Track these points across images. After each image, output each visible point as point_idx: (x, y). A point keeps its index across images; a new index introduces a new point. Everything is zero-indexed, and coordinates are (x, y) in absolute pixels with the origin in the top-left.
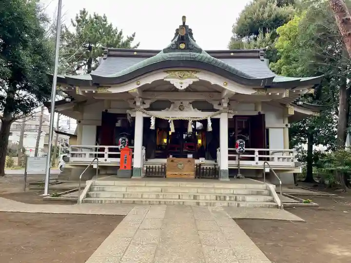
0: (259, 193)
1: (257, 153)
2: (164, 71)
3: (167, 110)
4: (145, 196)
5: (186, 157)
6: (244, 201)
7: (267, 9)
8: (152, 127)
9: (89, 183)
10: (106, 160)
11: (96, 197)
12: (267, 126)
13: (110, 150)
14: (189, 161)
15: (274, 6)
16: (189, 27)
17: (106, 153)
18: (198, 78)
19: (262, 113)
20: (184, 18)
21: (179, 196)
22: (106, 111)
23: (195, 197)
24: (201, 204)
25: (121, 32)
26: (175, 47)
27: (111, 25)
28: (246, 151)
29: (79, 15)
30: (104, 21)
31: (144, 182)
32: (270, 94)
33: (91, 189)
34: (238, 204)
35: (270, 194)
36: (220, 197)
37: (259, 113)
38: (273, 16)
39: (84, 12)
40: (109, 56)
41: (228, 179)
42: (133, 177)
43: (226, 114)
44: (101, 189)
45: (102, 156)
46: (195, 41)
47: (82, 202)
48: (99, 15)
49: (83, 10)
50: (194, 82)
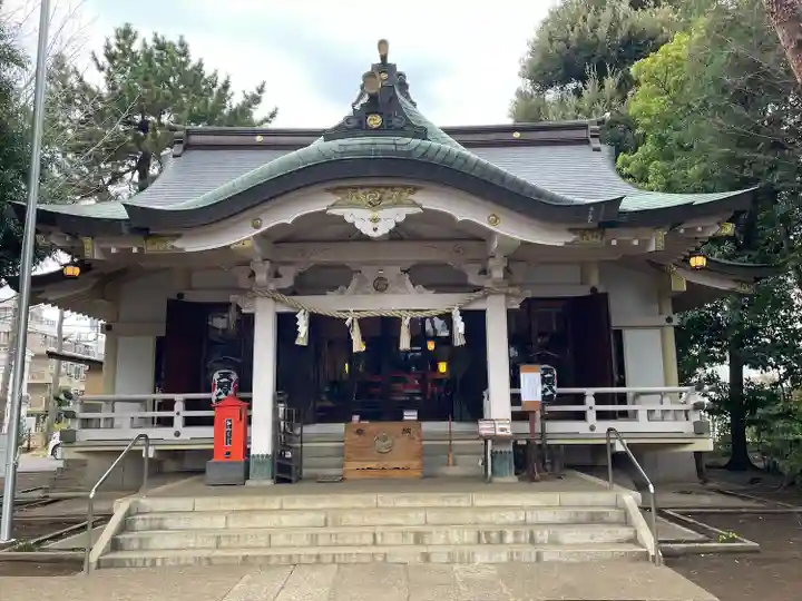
0: (595, 519)
1: (590, 401)
2: (328, 190)
3: (342, 293)
4: (279, 539)
5: (400, 418)
6: (554, 542)
7: (606, 15)
8: (302, 338)
9: (120, 508)
10: (177, 434)
11: (140, 549)
12: (615, 323)
13: (189, 405)
14: (407, 431)
15: (625, 7)
16: (399, 70)
17: (179, 412)
18: (420, 206)
19: (601, 290)
20: (383, 44)
21: (374, 535)
22: (180, 296)
23: (419, 538)
24: (434, 558)
25: (227, 82)
26: (354, 123)
27: (200, 65)
28: (559, 395)
29: (113, 41)
30: (180, 55)
31: (278, 499)
32: (614, 243)
33: (125, 526)
34: (539, 557)
35: (626, 521)
36: (487, 534)
37: (594, 290)
38: (621, 34)
39: (126, 34)
40: (188, 147)
41: (513, 479)
42: (248, 483)
43: (502, 299)
44: (156, 523)
45: (168, 422)
46: (414, 104)
47: (99, 567)
48: (167, 40)
49: (123, 27)
50: (408, 217)
